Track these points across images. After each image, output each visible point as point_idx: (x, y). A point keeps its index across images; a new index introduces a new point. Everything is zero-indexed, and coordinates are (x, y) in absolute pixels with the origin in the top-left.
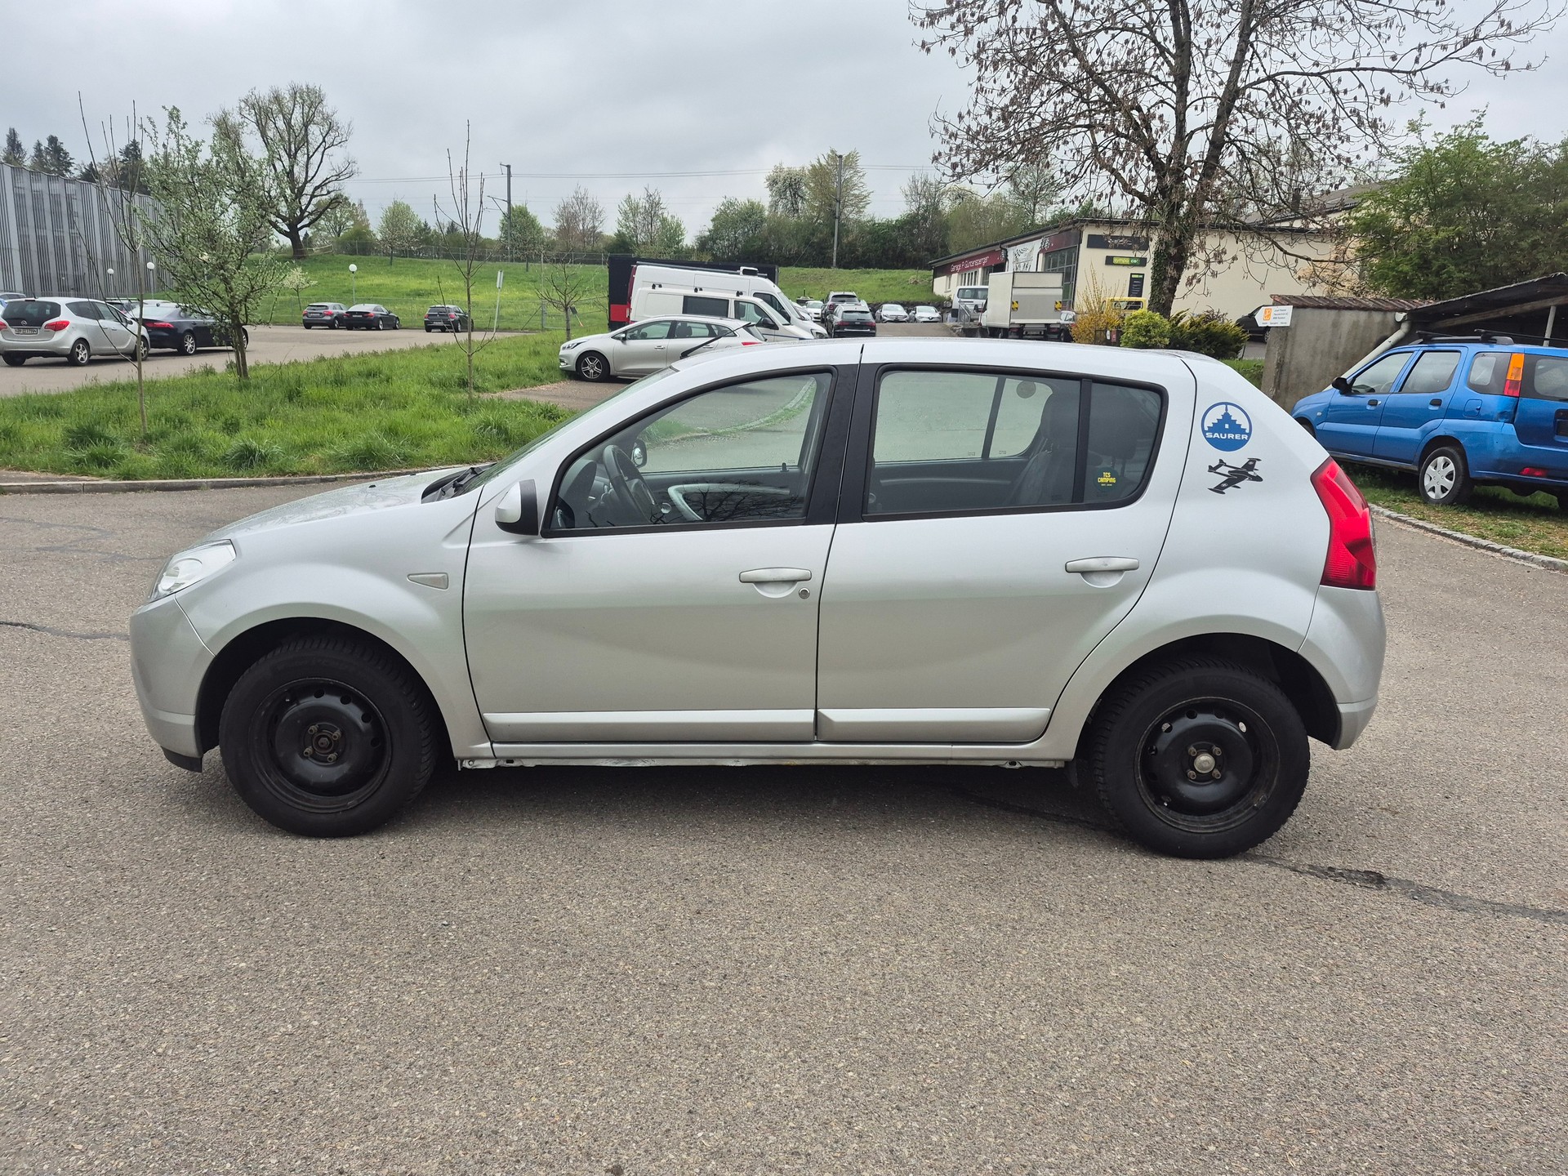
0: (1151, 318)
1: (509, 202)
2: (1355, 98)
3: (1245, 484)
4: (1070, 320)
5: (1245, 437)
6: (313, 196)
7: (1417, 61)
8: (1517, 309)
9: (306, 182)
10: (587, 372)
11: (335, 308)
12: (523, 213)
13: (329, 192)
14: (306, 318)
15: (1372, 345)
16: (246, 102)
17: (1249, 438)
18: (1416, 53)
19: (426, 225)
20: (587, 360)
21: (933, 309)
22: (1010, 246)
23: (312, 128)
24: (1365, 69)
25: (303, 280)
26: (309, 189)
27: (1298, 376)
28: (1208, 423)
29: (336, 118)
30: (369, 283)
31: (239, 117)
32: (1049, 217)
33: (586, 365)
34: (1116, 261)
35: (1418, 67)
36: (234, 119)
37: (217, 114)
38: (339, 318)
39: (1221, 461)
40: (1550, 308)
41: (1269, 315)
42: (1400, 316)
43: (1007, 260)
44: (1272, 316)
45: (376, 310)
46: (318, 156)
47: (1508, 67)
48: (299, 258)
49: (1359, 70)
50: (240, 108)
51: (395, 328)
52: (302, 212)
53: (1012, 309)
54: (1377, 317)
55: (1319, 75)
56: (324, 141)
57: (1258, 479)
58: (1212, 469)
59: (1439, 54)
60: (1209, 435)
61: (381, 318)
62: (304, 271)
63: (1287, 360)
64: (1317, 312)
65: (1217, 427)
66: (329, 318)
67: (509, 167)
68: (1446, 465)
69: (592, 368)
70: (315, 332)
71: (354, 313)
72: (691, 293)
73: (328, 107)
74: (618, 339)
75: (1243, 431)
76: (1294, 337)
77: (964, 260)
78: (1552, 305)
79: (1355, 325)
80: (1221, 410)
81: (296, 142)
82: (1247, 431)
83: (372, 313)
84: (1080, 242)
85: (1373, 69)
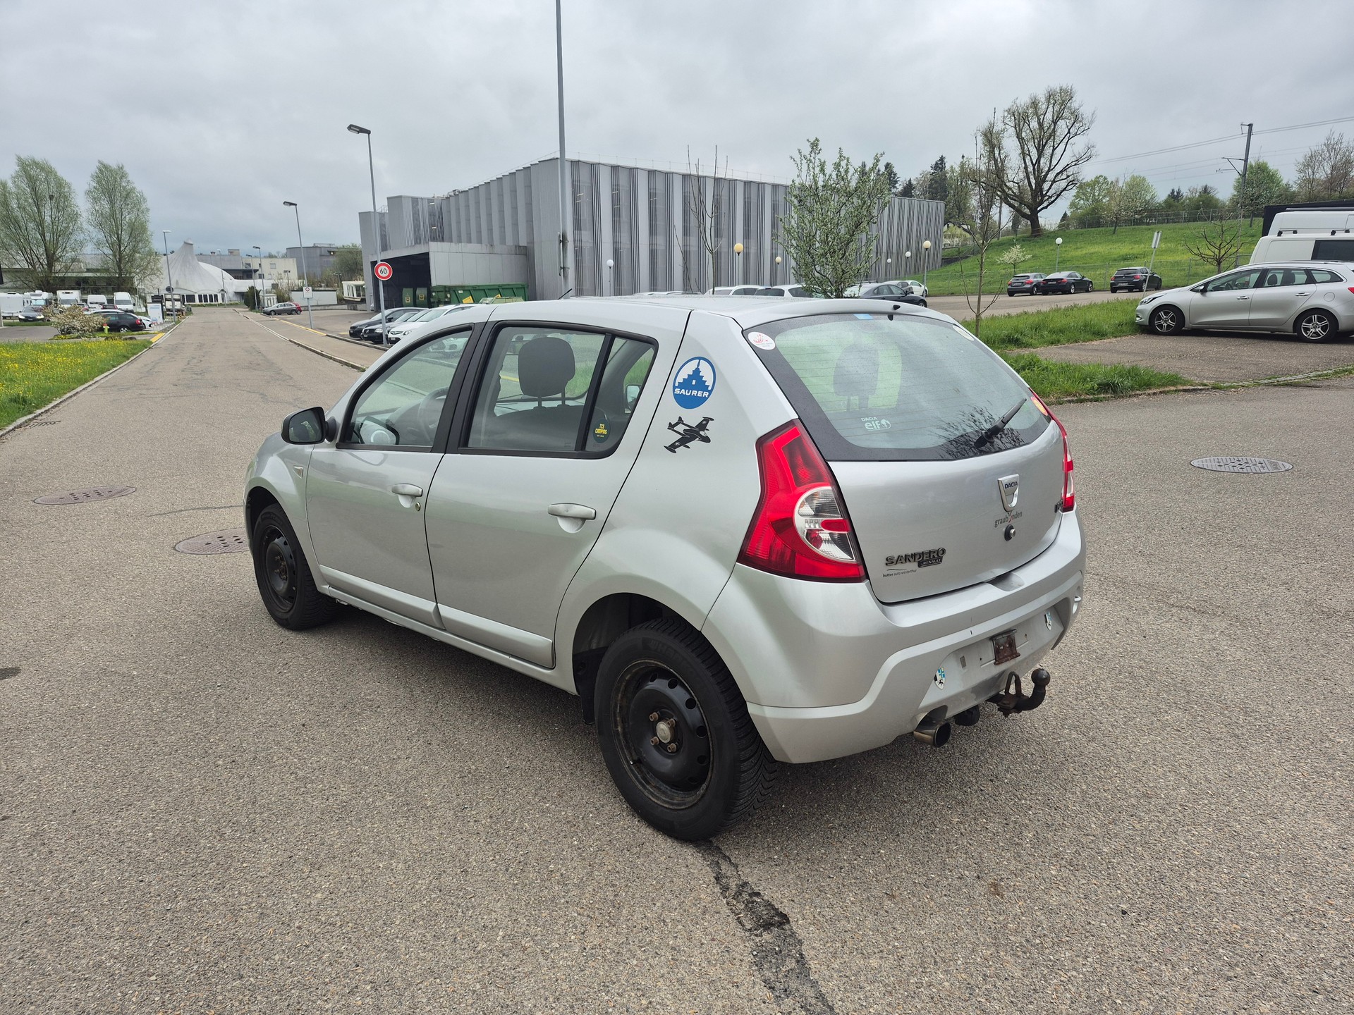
1: (1246, 160)
3: (695, 444)
5: (706, 394)
6: (1054, 182)
9: (1049, 170)
10: (1161, 326)
11: (1035, 278)
12: (1262, 168)
13: (1068, 176)
14: (1010, 287)
16: (1009, 111)
17: (709, 396)
19: (1178, 193)
20: (1162, 314)
23: (1061, 123)
25: (1020, 255)
26: (1051, 176)
28: (680, 379)
29: (1082, 110)
30: (1084, 252)
31: (1002, 124)
33: (1160, 318)
36: (999, 126)
37: (984, 125)
38: (1037, 285)
39: (680, 418)
45: (1069, 276)
46: (1062, 146)
48: (1035, 236)
50: (1004, 117)
51: (1087, 291)
52: (1043, 196)
56: (1069, 132)
57: (707, 440)
58: (671, 427)
60: (677, 391)
61: (1073, 283)
62: (1022, 248)
65: (686, 384)
66: (1029, 286)
67: (1250, 126)
69: (1166, 321)
70: (1017, 299)
71: (1050, 280)
72: (1326, 236)
73: (1075, 104)
74: (1197, 291)
75: (705, 388)
80: (693, 365)
81: (1045, 139)
82: (710, 388)
83: (1066, 279)
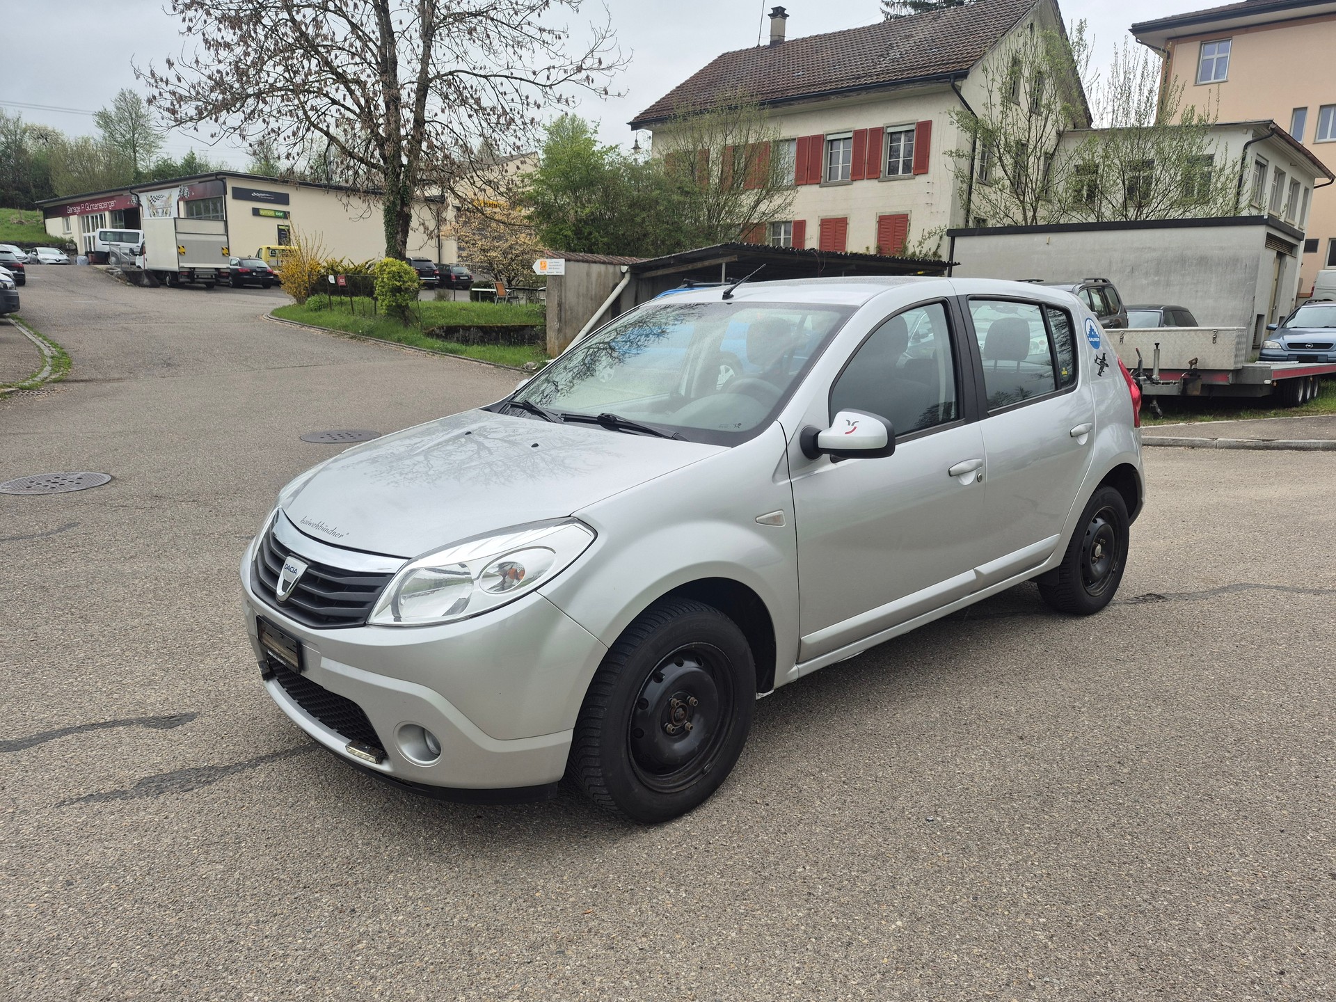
0: (401, 266)
2: (513, 100)
4: (236, 265)
7: (548, 78)
8: (699, 265)
15: (610, 289)
18: (546, 72)
21: (56, 251)
22: (140, 192)
24: (516, 78)
27: (571, 313)
32: (152, 166)
34: (262, 212)
35: (549, 83)
40: (722, 265)
41: (545, 266)
42: (624, 269)
43: (140, 205)
44: (548, 267)
47: (606, 93)
49: (512, 78)
53: (179, 253)
54: (611, 268)
55: (485, 77)
59: (562, 76)
63: (563, 301)
64: (577, 264)
68: (727, 371)
76: (565, 283)
77: (84, 202)
78: (723, 262)
79: (599, 274)
84: (225, 193)
85: (521, 79)
